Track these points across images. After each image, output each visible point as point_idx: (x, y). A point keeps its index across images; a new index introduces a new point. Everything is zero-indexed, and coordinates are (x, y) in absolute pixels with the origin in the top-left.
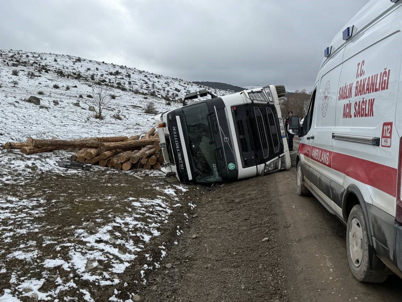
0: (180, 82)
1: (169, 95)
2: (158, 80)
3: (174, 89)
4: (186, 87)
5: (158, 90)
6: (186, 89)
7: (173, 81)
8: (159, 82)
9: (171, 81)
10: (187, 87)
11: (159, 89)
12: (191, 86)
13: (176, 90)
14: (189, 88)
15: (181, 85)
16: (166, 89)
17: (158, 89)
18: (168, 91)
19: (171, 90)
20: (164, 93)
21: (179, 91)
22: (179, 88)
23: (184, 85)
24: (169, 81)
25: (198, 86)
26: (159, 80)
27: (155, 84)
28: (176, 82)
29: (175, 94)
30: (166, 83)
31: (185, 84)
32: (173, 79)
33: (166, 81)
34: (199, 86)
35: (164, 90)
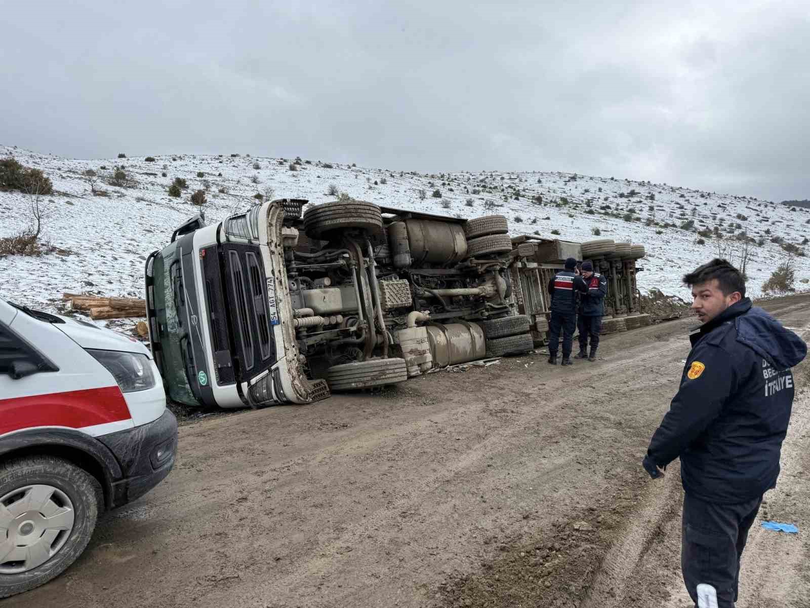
0: (749, 202)
1: (723, 226)
2: (705, 202)
3: (735, 215)
4: (761, 212)
5: (702, 219)
6: (761, 214)
7: (734, 202)
8: (706, 204)
9: (730, 201)
10: (764, 212)
11: (706, 217)
12: (772, 209)
13: (739, 217)
14: (766, 212)
15: (750, 208)
16: (719, 217)
17: (703, 217)
18: (722, 220)
19: (728, 217)
20: (714, 224)
21: (744, 219)
22: (746, 212)
23: (758, 208)
24: (728, 202)
25: (789, 208)
26: (708, 201)
27: (697, 208)
28: (742, 202)
29: (735, 225)
30: (719, 206)
31: (759, 205)
32: (736, 198)
33: (720, 202)
34: (791, 208)
35: (714, 219)
